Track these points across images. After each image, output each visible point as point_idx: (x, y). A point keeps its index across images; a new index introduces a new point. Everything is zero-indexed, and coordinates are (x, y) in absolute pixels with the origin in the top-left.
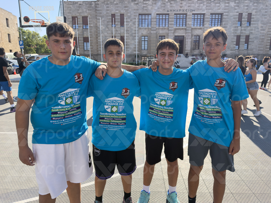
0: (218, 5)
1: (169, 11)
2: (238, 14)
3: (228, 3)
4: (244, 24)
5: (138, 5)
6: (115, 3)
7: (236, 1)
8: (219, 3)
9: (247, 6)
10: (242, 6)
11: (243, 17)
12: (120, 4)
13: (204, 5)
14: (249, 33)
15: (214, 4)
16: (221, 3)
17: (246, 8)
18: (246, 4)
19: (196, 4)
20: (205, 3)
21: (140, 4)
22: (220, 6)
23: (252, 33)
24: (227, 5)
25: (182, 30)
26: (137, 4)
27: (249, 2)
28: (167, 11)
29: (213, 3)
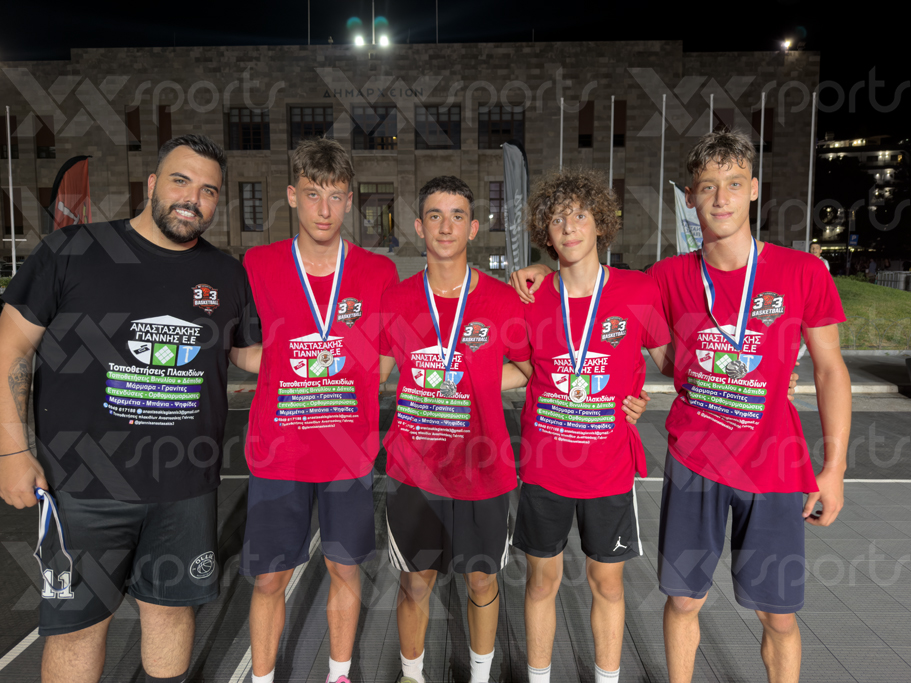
0: (502, 72)
1: (329, 96)
3: (540, 66)
4: (600, 138)
5: (218, 74)
6: (137, 66)
7: (568, 60)
8: (508, 67)
9: (607, 76)
10: (589, 75)
11: (596, 114)
12: (156, 70)
13: (453, 73)
14: (623, 171)
15: (490, 71)
16: (512, 65)
17: (604, 81)
18: (604, 70)
19: (426, 72)
20: (458, 67)
21: (227, 70)
22: (512, 77)
23: (631, 170)
24: (536, 72)
25: (384, 164)
26: (216, 70)
27: (612, 61)
28: (325, 96)
29: (485, 66)
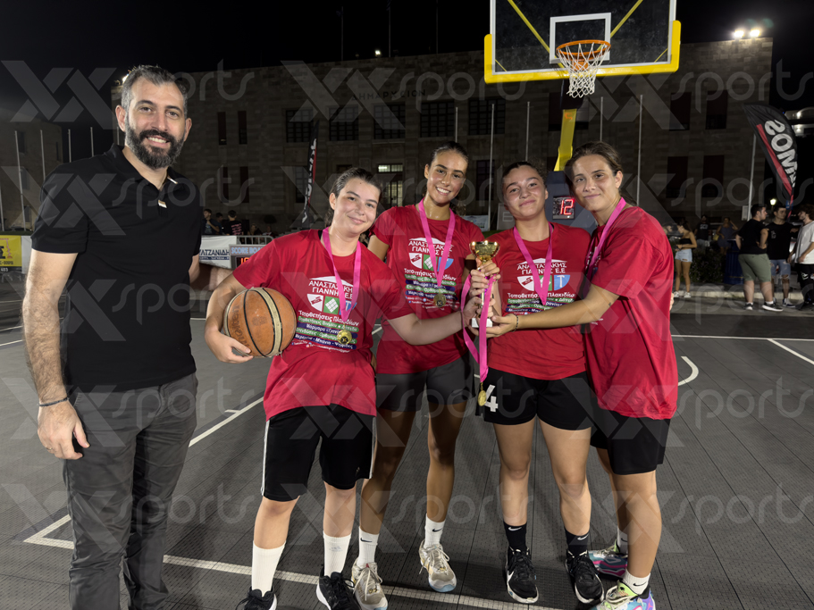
2: (548, 95)
13: (448, 76)
15: (477, 73)
20: (452, 71)
25: (396, 149)
